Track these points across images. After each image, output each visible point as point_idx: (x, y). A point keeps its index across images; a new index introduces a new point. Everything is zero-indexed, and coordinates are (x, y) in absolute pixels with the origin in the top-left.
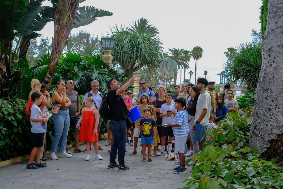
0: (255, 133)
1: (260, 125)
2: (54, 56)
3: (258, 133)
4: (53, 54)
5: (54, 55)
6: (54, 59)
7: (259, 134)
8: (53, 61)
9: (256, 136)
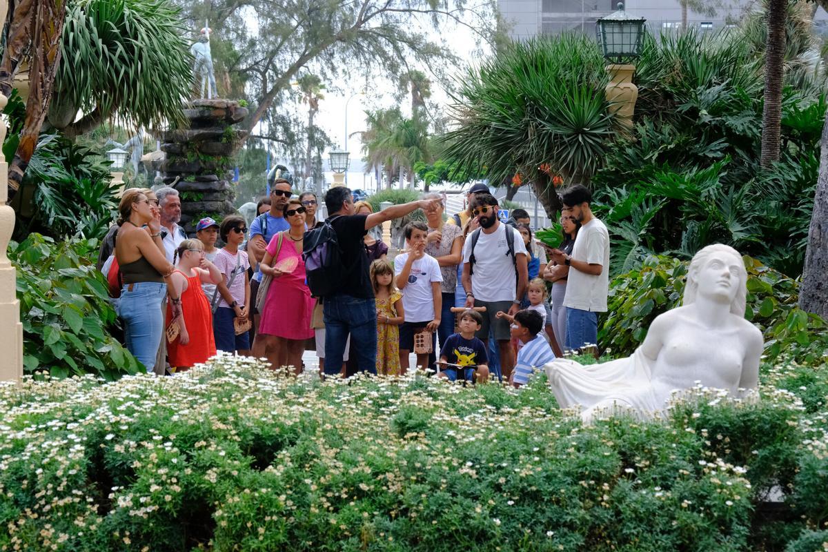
2: (36, 106)
5: (36, 104)
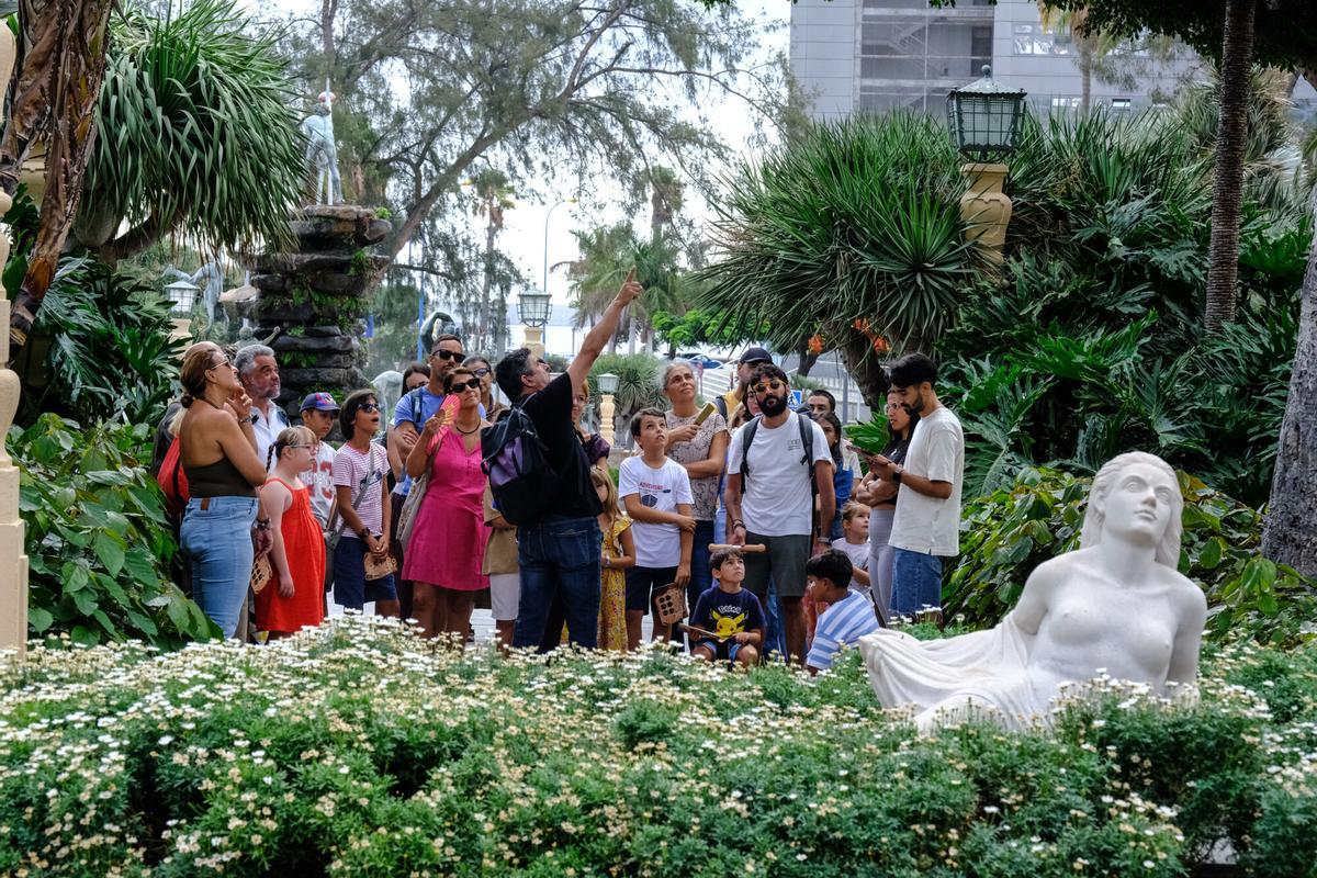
0: (1294, 540)
1: (1310, 516)
2: (55, 212)
3: (1305, 537)
4: (54, 202)
5: (56, 208)
6: (55, 228)
7: (1308, 540)
8: (50, 241)
9: (1298, 547)
